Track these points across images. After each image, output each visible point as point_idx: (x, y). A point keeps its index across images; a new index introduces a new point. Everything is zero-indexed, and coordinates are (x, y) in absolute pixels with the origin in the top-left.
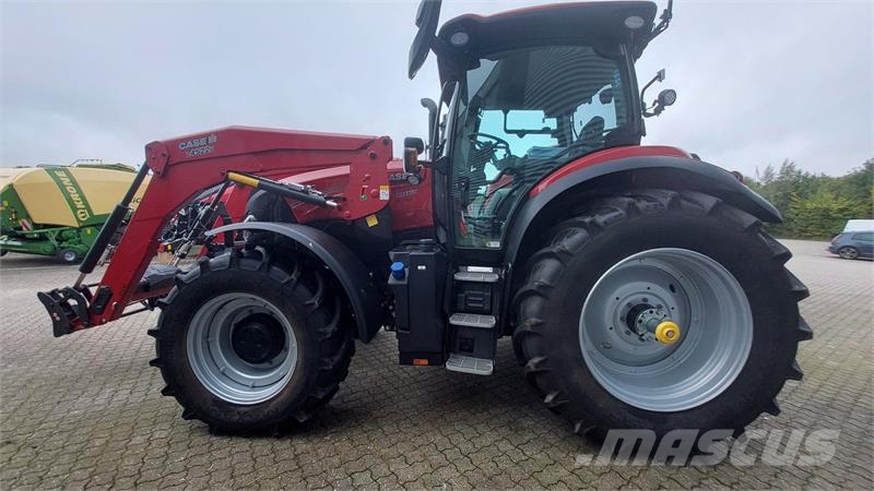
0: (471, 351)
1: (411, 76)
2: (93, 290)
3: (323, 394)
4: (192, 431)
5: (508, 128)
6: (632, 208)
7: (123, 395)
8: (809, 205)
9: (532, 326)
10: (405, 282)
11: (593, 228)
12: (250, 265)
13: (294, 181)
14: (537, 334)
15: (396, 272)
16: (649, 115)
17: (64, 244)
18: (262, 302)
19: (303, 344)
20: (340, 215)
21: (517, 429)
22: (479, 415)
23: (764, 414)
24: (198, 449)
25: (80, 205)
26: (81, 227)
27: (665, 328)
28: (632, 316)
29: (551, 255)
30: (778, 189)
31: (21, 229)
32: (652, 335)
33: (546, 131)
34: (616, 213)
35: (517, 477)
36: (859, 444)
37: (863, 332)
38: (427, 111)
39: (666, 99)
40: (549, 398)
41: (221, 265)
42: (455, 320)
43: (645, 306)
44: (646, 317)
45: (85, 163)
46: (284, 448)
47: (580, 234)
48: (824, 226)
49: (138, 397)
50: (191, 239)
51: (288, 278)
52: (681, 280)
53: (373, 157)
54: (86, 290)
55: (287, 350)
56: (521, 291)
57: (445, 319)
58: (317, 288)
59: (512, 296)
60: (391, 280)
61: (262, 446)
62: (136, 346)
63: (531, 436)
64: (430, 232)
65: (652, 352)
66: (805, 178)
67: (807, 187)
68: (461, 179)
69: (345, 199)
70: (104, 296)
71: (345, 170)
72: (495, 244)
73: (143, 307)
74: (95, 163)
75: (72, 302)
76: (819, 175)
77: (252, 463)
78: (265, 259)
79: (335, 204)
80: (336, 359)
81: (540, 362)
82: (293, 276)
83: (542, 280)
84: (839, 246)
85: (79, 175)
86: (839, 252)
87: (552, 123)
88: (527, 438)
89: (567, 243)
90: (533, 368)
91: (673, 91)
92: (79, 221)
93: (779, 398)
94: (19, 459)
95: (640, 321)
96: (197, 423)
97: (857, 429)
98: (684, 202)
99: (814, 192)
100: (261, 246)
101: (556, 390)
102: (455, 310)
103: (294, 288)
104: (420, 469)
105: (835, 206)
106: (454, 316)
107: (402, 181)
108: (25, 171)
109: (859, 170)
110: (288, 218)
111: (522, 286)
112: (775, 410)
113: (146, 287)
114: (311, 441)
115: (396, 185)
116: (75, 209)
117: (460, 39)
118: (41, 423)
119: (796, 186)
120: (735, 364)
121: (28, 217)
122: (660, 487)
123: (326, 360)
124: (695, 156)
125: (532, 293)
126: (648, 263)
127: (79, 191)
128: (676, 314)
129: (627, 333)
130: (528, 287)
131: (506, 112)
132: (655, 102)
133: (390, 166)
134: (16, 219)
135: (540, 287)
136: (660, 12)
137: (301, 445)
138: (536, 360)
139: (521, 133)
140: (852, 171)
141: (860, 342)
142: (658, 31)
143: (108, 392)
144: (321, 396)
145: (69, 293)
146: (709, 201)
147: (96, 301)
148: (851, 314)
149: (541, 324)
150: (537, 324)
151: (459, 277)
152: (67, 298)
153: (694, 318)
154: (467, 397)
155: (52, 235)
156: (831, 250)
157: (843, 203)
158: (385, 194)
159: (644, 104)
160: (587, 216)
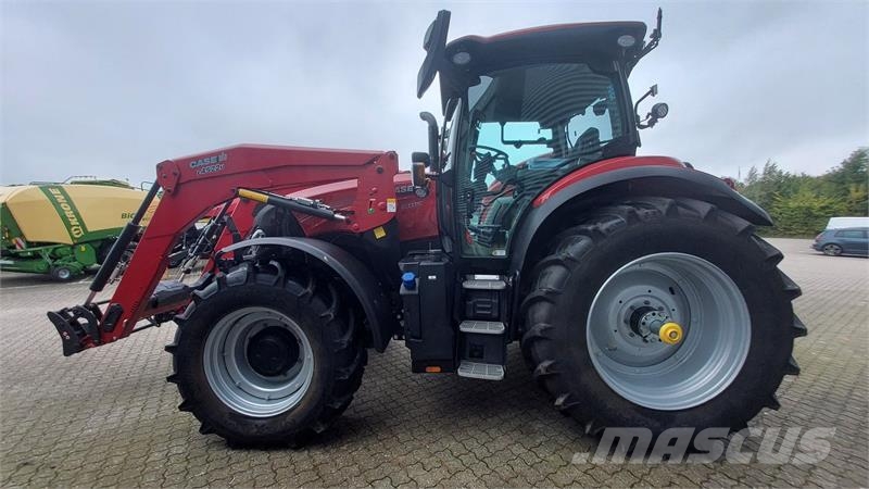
0: (482, 357)
1: (420, 95)
2: (103, 309)
3: (340, 404)
4: (209, 446)
5: (505, 139)
6: (632, 216)
7: (135, 413)
8: (792, 204)
9: (542, 331)
10: (417, 292)
11: (596, 235)
12: (265, 279)
13: (302, 196)
14: (547, 339)
15: (408, 282)
16: (643, 127)
17: (59, 262)
18: (277, 316)
19: (319, 356)
20: (349, 228)
21: (529, 433)
22: (489, 420)
23: (764, 409)
24: (218, 463)
25: (74, 222)
26: (75, 244)
27: (669, 329)
28: (635, 319)
29: (557, 262)
30: (762, 190)
31: (14, 247)
32: (656, 336)
33: (541, 141)
34: (616, 221)
35: (533, 481)
36: (856, 435)
37: (852, 327)
38: (426, 124)
39: (658, 112)
40: (560, 401)
41: (238, 280)
42: (466, 328)
43: (646, 309)
44: (648, 318)
45: (78, 179)
46: (302, 459)
47: (584, 242)
48: (808, 224)
49: (151, 414)
50: (196, 255)
51: (303, 291)
52: (680, 283)
53: (380, 171)
54: (95, 308)
55: (301, 362)
56: (528, 298)
57: (455, 326)
58: (331, 300)
59: (520, 302)
60: (403, 290)
61: (280, 458)
62: (141, 362)
63: (542, 438)
64: (437, 242)
65: (656, 353)
66: (787, 177)
67: (789, 186)
68: (466, 191)
69: (353, 212)
70: (115, 313)
71: (353, 184)
72: (501, 253)
73: (149, 323)
74: (89, 179)
75: (82, 321)
76: (799, 175)
77: (273, 475)
78: (281, 273)
79: (343, 217)
80: (352, 369)
81: (551, 366)
82: (309, 289)
83: (550, 286)
84: (823, 243)
85: (73, 192)
86: (823, 249)
87: (548, 134)
88: (538, 441)
89: (572, 251)
90: (543, 372)
91: (665, 105)
92: (72, 237)
93: (778, 393)
94: (39, 480)
95: (644, 324)
96: (213, 437)
97: (853, 421)
98: (681, 209)
99: (796, 192)
100: (275, 260)
101: (565, 393)
102: (465, 318)
103: (310, 301)
104: (438, 475)
105: (817, 205)
106: (464, 323)
107: (407, 193)
108: (20, 189)
109: (837, 169)
110: (297, 233)
111: (529, 293)
112: (775, 405)
113: (155, 304)
114: (328, 451)
115: (403, 197)
116: (69, 226)
117: (462, 58)
118: (56, 444)
119: (779, 186)
120: (736, 361)
121: (22, 235)
122: (671, 484)
123: (343, 370)
124: (688, 165)
125: (540, 299)
126: (647, 267)
127: (73, 208)
128: (676, 314)
129: (631, 335)
130: (537, 293)
131: (503, 124)
132: (649, 114)
133: (396, 179)
134: (9, 238)
135: (548, 293)
136: (649, 32)
137: (319, 456)
138: (546, 364)
139: (518, 144)
140: (831, 171)
141: (849, 337)
142: (649, 49)
143: (119, 411)
144: (337, 406)
145: (79, 311)
146: (704, 208)
147: (107, 319)
148: (839, 310)
149: (550, 328)
150: (546, 329)
151: (468, 285)
152: (77, 316)
153: (694, 319)
154: (477, 404)
155: (46, 253)
156: (816, 247)
157: (824, 201)
158: (392, 207)
159: (638, 117)
160: (590, 224)
